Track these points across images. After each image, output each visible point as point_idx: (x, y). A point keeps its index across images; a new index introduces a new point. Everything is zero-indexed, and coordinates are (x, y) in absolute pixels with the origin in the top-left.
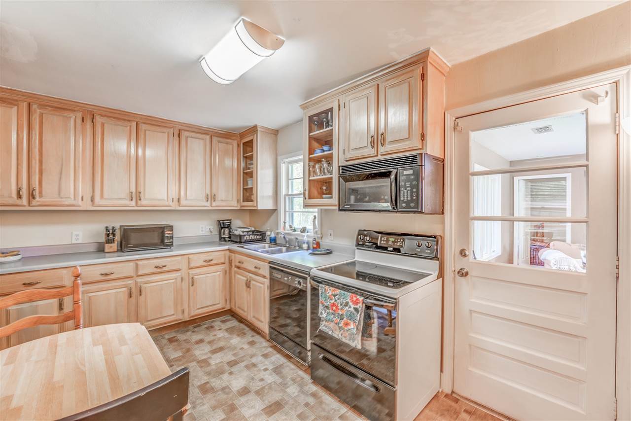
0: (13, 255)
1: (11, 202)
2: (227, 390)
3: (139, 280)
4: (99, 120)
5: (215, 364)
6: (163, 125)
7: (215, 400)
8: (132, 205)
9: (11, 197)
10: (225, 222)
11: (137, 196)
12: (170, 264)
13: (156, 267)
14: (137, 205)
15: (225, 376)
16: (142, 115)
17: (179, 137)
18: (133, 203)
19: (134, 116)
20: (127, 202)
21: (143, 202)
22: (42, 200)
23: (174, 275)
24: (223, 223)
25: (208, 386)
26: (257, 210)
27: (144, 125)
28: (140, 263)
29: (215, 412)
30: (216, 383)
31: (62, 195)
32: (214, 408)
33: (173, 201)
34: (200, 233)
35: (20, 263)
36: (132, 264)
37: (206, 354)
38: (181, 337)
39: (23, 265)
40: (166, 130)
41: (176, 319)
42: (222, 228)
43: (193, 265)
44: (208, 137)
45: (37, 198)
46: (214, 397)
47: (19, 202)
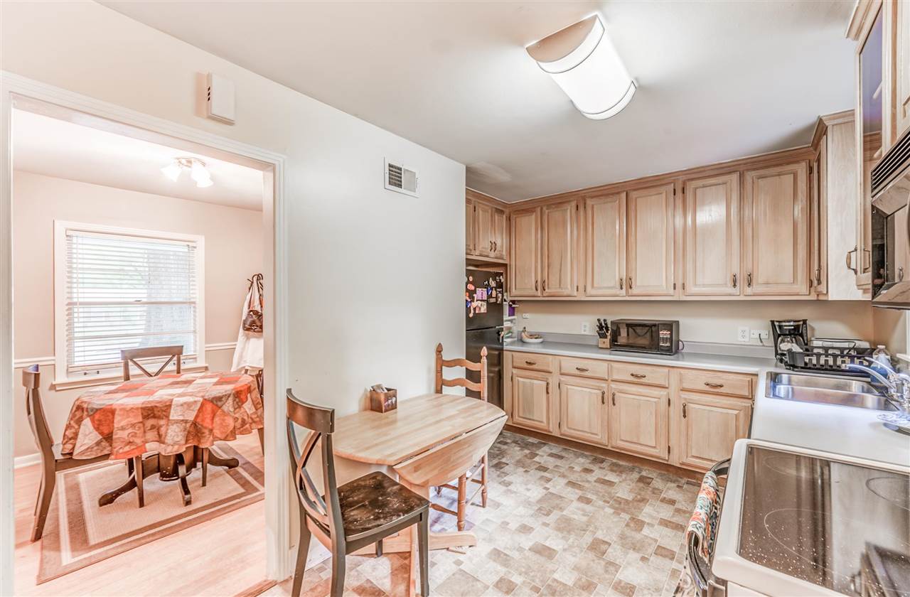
0: (536, 338)
1: (532, 294)
2: (612, 569)
3: (613, 385)
4: (589, 202)
5: (645, 536)
6: (659, 183)
7: (588, 564)
8: (622, 295)
9: (532, 289)
10: (784, 324)
11: (628, 283)
12: (653, 376)
13: (632, 375)
14: (627, 294)
15: (633, 556)
16: (632, 180)
17: (683, 193)
18: (624, 292)
19: (623, 186)
20: (618, 291)
21: (635, 291)
22: (550, 291)
23: (656, 392)
24: (780, 327)
25: (604, 547)
26: (828, 301)
27: (635, 192)
28: (615, 365)
29: (571, 572)
30: (614, 553)
31: (562, 286)
32: (576, 568)
33: (675, 288)
34: (741, 340)
35: (540, 346)
36: (605, 364)
37: (653, 518)
38: (658, 483)
39: (544, 348)
40: (663, 189)
41: (658, 455)
42: (779, 336)
43: (686, 385)
44: (735, 177)
45: (547, 290)
46: (593, 561)
47: (536, 293)
